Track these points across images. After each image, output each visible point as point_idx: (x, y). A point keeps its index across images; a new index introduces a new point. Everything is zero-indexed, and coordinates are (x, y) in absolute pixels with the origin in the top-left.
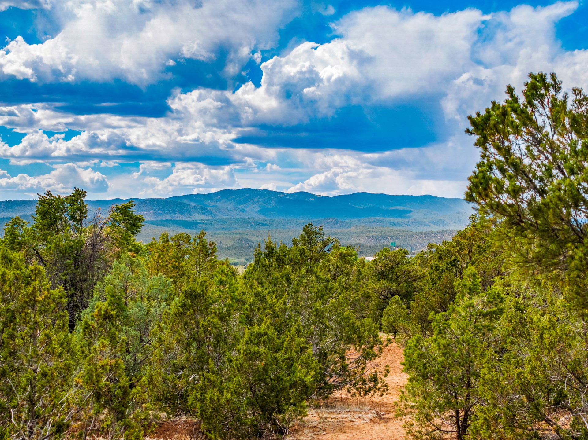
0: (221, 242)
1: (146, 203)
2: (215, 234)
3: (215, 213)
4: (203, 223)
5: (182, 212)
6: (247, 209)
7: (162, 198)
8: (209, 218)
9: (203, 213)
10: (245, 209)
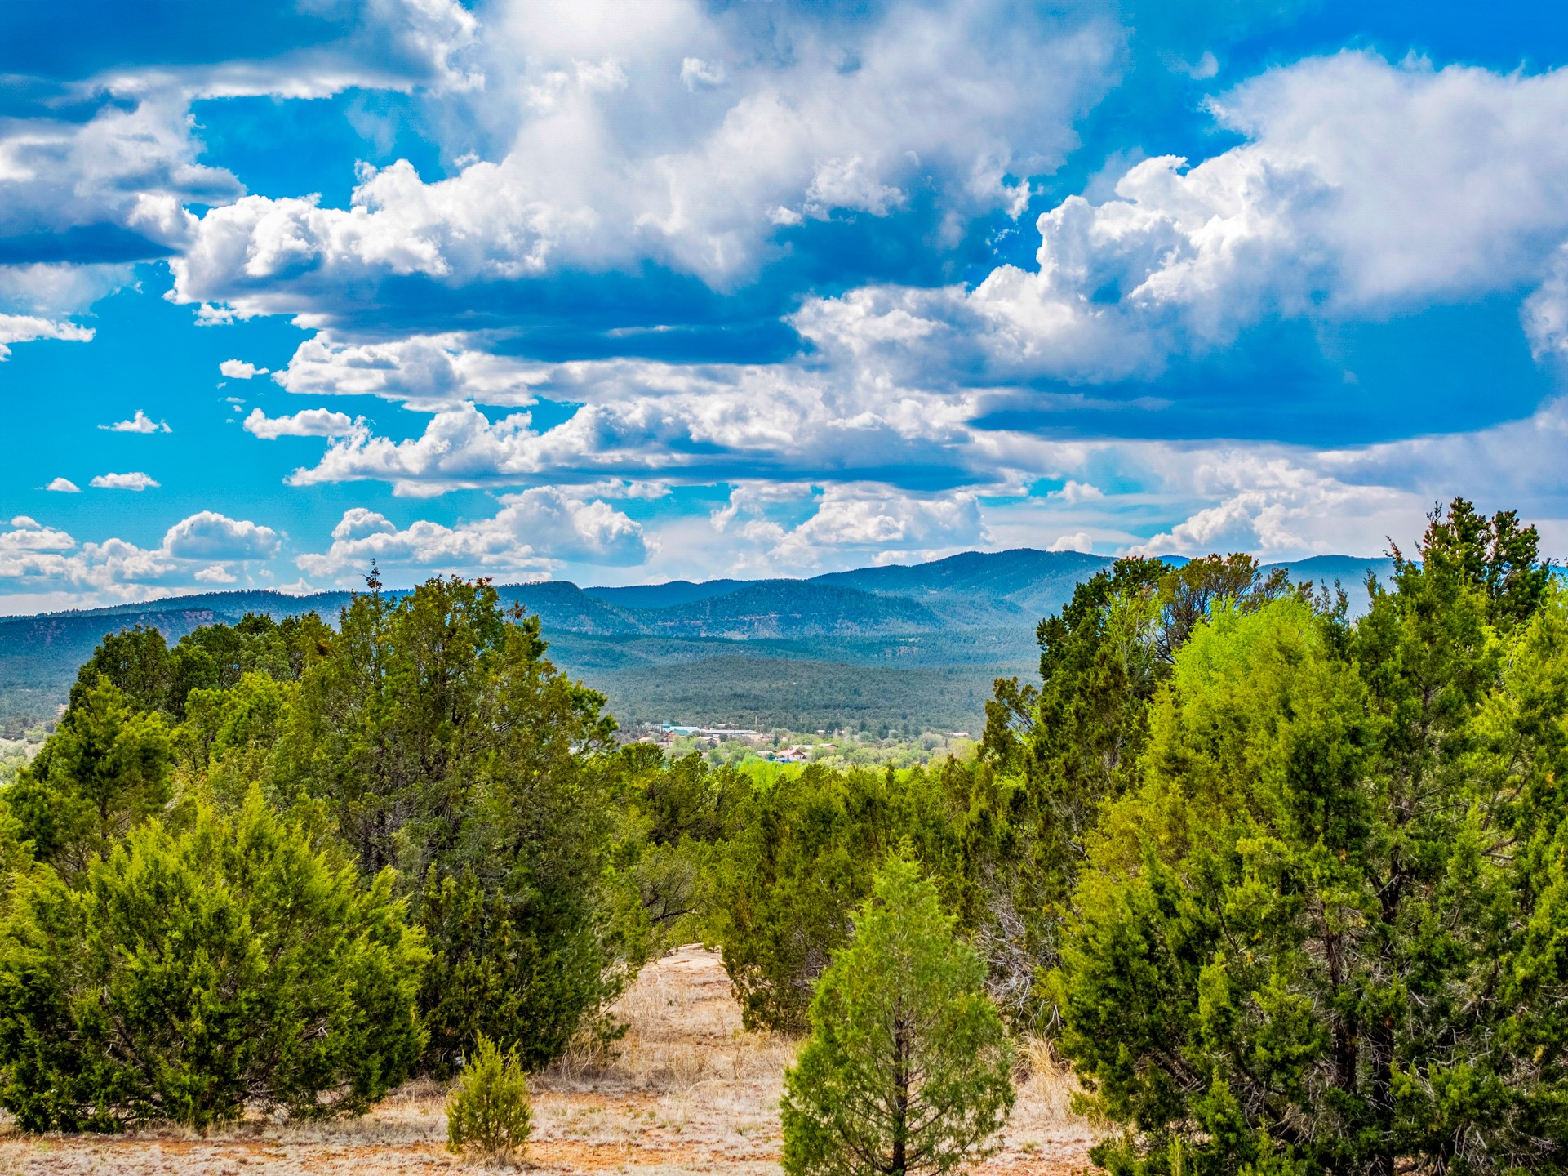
0: (971, 694)
1: (759, 592)
2: (951, 672)
3: (942, 616)
4: (913, 644)
5: (855, 615)
6: (1025, 605)
7: (797, 578)
8: (927, 630)
9: (910, 618)
10: (1019, 603)
